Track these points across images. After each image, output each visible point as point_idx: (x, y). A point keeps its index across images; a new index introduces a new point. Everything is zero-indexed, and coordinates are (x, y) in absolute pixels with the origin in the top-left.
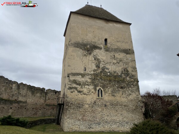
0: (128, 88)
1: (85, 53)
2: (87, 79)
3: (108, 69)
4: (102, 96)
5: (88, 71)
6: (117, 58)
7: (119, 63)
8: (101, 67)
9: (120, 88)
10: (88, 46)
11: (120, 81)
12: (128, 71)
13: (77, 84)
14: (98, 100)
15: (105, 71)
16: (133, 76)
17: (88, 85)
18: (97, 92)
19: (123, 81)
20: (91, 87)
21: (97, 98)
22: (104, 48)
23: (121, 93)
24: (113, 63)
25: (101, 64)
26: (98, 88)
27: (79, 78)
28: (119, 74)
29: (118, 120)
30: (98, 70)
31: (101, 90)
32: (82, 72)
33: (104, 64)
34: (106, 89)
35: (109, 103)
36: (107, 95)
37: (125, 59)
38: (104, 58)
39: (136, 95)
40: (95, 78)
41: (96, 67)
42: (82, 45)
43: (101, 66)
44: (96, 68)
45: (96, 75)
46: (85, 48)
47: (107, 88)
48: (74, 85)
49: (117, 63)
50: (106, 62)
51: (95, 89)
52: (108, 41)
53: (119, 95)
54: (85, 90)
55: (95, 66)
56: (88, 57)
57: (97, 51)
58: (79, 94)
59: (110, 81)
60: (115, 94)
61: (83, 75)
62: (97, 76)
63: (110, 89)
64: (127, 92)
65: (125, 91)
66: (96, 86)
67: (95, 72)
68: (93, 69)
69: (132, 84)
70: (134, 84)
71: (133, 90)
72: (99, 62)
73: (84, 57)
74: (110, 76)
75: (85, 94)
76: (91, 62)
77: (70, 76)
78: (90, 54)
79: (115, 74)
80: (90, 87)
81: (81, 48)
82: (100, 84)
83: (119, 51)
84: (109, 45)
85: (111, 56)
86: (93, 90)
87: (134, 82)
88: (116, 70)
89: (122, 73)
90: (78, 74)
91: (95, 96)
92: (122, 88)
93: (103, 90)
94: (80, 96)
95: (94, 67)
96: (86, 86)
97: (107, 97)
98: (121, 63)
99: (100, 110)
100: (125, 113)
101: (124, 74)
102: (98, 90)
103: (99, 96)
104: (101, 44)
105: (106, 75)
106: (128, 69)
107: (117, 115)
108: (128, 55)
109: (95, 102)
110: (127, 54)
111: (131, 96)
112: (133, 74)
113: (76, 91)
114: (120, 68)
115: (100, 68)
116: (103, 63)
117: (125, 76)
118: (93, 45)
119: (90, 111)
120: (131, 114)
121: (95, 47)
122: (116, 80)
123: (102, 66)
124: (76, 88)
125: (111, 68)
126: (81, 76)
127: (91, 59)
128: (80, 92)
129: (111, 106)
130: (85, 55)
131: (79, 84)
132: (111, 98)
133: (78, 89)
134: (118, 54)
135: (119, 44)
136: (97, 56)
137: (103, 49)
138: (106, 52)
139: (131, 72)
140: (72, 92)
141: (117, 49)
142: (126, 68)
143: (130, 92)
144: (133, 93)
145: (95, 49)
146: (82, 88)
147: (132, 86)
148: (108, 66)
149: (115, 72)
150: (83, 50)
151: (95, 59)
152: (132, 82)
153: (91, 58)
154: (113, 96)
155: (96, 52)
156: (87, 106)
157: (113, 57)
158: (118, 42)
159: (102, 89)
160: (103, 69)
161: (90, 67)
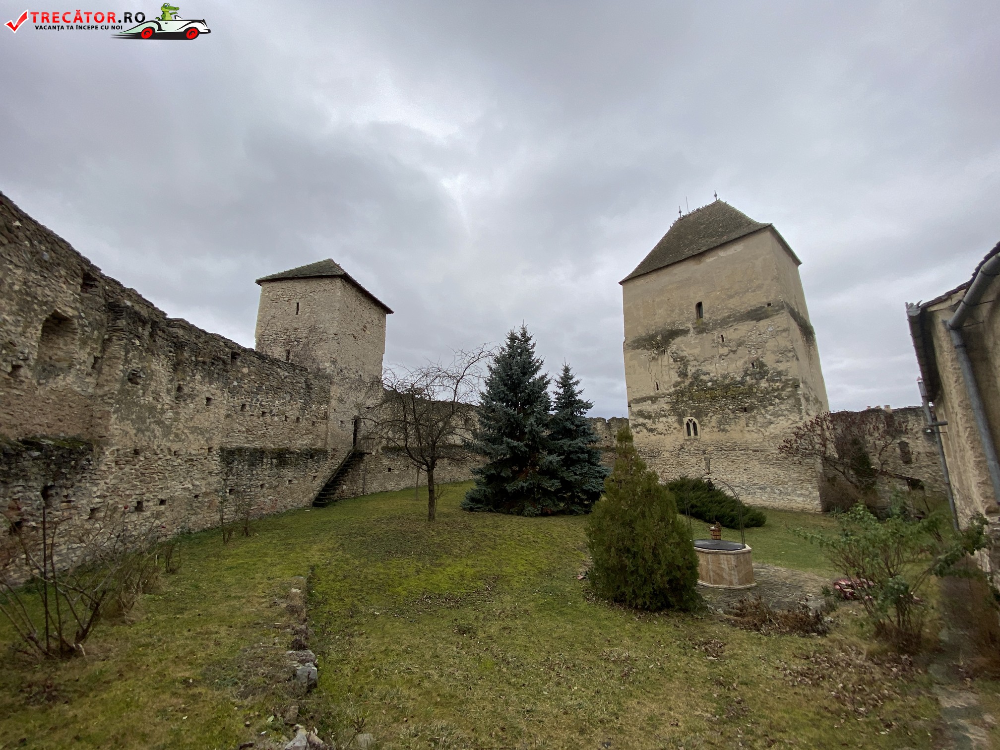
0: (765, 407)
1: (654, 353)
2: (663, 404)
3: (708, 374)
4: (696, 434)
5: (662, 390)
6: (730, 341)
7: (734, 352)
8: (690, 374)
9: (741, 412)
10: (659, 338)
11: (740, 394)
12: (762, 365)
13: (645, 418)
14: (688, 443)
15: (701, 381)
16: (780, 373)
17: (665, 416)
18: (685, 426)
19: (750, 393)
20: (672, 419)
21: (687, 438)
22: (694, 328)
23: (743, 422)
24: (720, 356)
25: (689, 368)
26: (686, 420)
27: (647, 407)
28: (739, 379)
29: (737, 480)
30: (684, 382)
31: (694, 424)
32: (652, 394)
33: (697, 364)
34: (705, 418)
35: (712, 447)
36: (707, 430)
37: (754, 336)
38: (696, 351)
39: (790, 422)
40: (677, 401)
41: (679, 376)
42: (645, 340)
43: (691, 370)
44: (679, 379)
45: (680, 394)
46: (652, 344)
47: (707, 415)
48: (641, 420)
49: (731, 353)
50: (702, 359)
51: (681, 422)
52: (705, 307)
53: (738, 428)
54: (660, 427)
55: (677, 374)
56: (660, 362)
57: (678, 340)
58: (650, 434)
59: (713, 398)
60: (727, 427)
61: (654, 399)
62: (683, 395)
63: (714, 417)
64: (760, 419)
65: (754, 417)
66: (681, 416)
67: (678, 388)
68: (673, 382)
69: (775, 397)
70: (784, 394)
71: (781, 410)
72: (686, 366)
73: (653, 363)
74: (712, 389)
75: (661, 434)
76: (667, 369)
77: (632, 405)
78: (664, 352)
79: (727, 382)
80: (669, 420)
81: (645, 348)
82: (689, 410)
83: (734, 321)
84: (706, 316)
85: (713, 340)
86: (676, 425)
87: (783, 389)
88: (730, 370)
89: (746, 374)
90: (644, 399)
91: (682, 436)
92: (745, 410)
93: (696, 422)
94: (653, 438)
95: (676, 378)
96: (661, 419)
97: (707, 435)
98: (741, 351)
99: (694, 460)
100: (756, 467)
101: (750, 375)
102: (688, 425)
103: (689, 434)
104: (688, 320)
105: (702, 389)
106: (763, 360)
107: (733, 471)
108: (763, 323)
109: (682, 448)
110: (758, 320)
111: (772, 426)
112: (779, 369)
113: (645, 430)
114: (740, 363)
115: (687, 376)
116: (695, 363)
117: (754, 381)
118: (668, 330)
119: (674, 463)
120: (772, 470)
121: (673, 334)
122: (729, 393)
123: (694, 370)
124: (644, 425)
125: (714, 370)
126: (650, 402)
127: (666, 363)
128: (651, 430)
129: (720, 453)
130: (654, 358)
131: (649, 417)
132: (718, 436)
133: (648, 426)
134: (732, 330)
135: (733, 303)
136: (679, 352)
137: (692, 331)
138: (700, 336)
139: (775, 365)
140: (638, 433)
141: (729, 317)
142: (758, 359)
143: (769, 417)
144: (781, 418)
145: (673, 339)
146: (654, 422)
147: (777, 401)
148: (705, 368)
149: (725, 377)
150: (648, 349)
151: (675, 361)
152: (777, 390)
153: (667, 359)
154: (723, 430)
155: (676, 344)
156: (667, 455)
157: (718, 343)
158: (731, 297)
159: (695, 420)
160: (696, 377)
161: (666, 378)
